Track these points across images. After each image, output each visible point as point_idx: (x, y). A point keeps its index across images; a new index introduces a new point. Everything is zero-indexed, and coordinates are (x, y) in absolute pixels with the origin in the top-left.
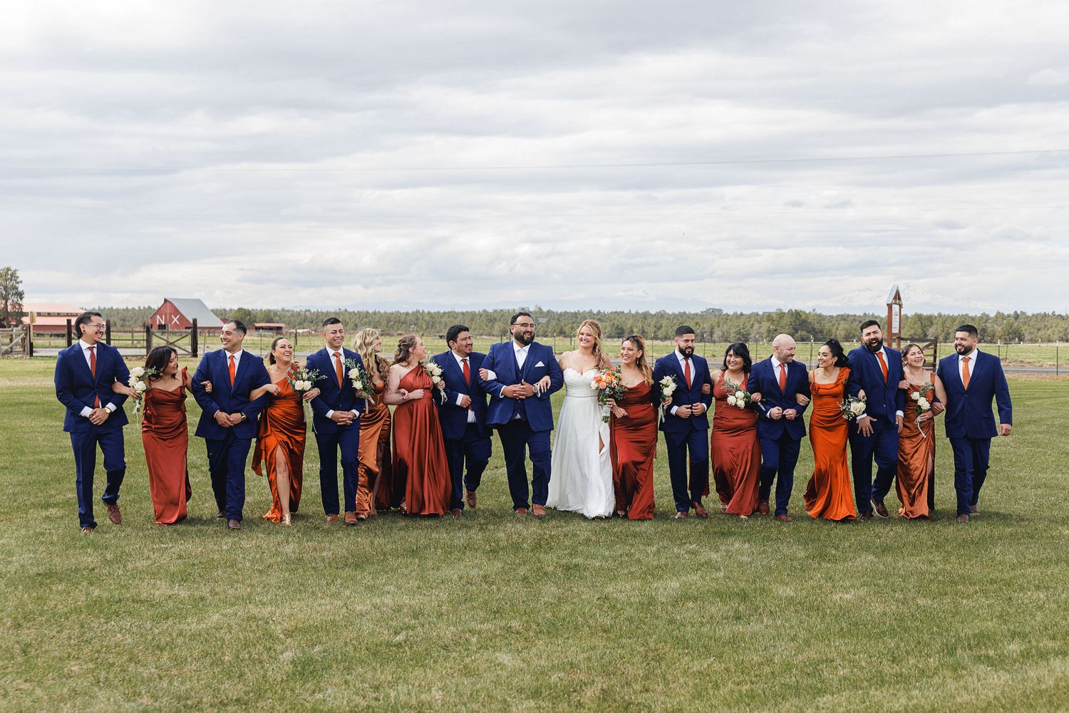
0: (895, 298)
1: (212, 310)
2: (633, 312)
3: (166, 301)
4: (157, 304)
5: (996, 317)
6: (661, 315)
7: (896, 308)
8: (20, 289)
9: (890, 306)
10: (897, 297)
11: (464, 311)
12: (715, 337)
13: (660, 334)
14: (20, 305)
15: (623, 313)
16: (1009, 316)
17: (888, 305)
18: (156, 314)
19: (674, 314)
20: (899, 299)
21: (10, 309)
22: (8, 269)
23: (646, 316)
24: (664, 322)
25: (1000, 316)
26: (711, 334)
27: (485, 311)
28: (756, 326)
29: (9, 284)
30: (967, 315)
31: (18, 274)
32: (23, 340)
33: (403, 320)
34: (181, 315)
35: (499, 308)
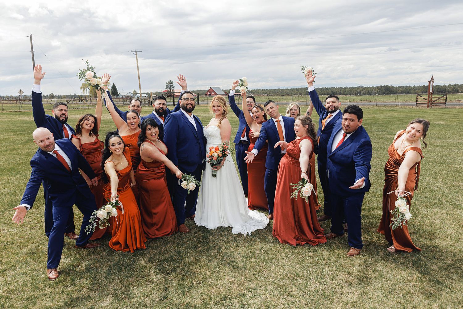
0: (432, 79)
1: (222, 90)
2: (338, 87)
3: (210, 88)
4: (208, 89)
5: (449, 85)
6: (346, 88)
7: (432, 83)
8: (174, 86)
9: (430, 82)
10: (432, 78)
11: (291, 88)
12: (361, 94)
13: (345, 93)
14: (174, 90)
15: (335, 88)
16: (453, 85)
17: (429, 81)
18: (208, 91)
19: (349, 88)
20: (433, 79)
21: (171, 91)
22: (171, 81)
23: (341, 88)
24: (346, 90)
25: (450, 85)
26: (360, 93)
27: (296, 88)
28: (374, 90)
29: (171, 84)
30: (439, 85)
31: (173, 82)
32: (149, 100)
33: (274, 91)
34: (214, 91)
35: (300, 87)
